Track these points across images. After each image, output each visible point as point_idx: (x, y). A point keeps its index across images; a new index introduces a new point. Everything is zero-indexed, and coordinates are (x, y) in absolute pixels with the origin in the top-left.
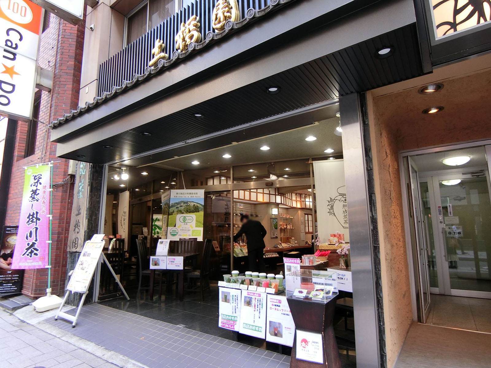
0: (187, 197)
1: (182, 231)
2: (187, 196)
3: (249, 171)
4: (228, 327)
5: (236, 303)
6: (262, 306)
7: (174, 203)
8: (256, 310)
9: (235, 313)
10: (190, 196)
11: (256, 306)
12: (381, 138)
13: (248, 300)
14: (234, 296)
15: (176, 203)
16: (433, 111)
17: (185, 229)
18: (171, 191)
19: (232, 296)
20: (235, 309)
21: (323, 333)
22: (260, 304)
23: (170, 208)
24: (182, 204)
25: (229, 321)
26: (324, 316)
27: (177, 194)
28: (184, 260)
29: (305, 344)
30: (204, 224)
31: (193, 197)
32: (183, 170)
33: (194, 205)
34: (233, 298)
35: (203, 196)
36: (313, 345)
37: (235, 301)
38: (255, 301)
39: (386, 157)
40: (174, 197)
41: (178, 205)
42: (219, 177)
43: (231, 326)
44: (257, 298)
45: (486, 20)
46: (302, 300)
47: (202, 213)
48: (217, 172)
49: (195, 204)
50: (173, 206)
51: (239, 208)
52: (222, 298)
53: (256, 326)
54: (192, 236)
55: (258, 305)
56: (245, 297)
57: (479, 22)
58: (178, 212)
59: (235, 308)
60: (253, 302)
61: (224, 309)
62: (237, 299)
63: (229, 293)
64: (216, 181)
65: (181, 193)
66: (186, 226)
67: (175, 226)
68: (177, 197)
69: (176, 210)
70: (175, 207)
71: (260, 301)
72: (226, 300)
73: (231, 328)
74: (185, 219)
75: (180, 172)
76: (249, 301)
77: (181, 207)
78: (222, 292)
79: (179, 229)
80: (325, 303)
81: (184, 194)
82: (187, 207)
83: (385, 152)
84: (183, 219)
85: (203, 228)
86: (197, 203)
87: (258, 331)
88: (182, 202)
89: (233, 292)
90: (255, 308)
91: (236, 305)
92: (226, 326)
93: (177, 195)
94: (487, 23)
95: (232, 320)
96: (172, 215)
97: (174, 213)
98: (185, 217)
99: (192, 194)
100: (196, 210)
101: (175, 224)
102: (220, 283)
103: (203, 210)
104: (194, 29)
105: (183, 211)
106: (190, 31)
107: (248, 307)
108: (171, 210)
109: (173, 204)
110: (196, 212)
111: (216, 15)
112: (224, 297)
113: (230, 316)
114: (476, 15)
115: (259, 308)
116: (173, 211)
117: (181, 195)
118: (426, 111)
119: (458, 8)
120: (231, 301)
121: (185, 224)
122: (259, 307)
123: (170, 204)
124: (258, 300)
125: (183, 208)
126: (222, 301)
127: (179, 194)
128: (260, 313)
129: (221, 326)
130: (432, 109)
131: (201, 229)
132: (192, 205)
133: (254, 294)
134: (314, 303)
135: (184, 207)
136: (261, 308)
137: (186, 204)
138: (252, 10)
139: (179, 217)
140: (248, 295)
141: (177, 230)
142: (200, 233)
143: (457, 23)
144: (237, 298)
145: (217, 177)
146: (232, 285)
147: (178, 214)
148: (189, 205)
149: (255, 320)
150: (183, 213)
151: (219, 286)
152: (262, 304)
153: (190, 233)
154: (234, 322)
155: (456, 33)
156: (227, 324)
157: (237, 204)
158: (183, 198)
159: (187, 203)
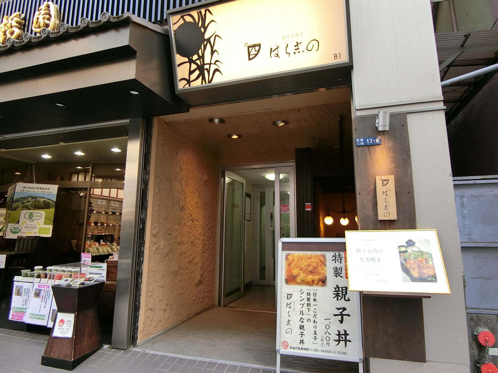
0: (36, 192)
1: (26, 228)
2: (36, 190)
3: (116, 169)
4: (17, 319)
5: (28, 295)
6: (49, 296)
7: (20, 198)
8: (43, 300)
9: (26, 305)
10: (40, 191)
11: (44, 297)
12: (177, 155)
13: (38, 291)
14: (26, 289)
15: (21, 198)
16: (235, 137)
17: (30, 226)
18: (16, 184)
19: (24, 289)
20: (26, 302)
21: (76, 313)
22: (47, 295)
23: (14, 203)
24: (30, 199)
25: (19, 313)
26: (77, 298)
27: (24, 187)
28: (7, 258)
29: (62, 324)
30: (54, 222)
31: (44, 192)
32: (35, 163)
33: (45, 201)
34: (25, 291)
35: (55, 192)
36: (67, 324)
37: (27, 293)
38: (44, 292)
39: (180, 171)
40: (19, 191)
41: (25, 200)
42: (84, 173)
43: (20, 317)
44: (46, 289)
45: (206, 83)
46: (65, 286)
47: (52, 210)
48: (79, 168)
49: (45, 199)
50: (17, 201)
51: (113, 206)
52: (15, 292)
53: (41, 315)
54: (39, 233)
55: (45, 296)
56: (36, 289)
57: (202, 83)
58: (23, 208)
59: (26, 300)
60: (42, 293)
61: (16, 301)
62: (29, 292)
63: (22, 287)
64: (81, 178)
65: (29, 188)
66: (32, 223)
67: (18, 223)
68: (23, 191)
69: (21, 205)
70: (21, 202)
71: (48, 292)
72: (19, 294)
73: (20, 319)
74: (31, 216)
75: (32, 164)
76: (39, 293)
77: (28, 203)
78: (16, 286)
79: (23, 227)
80: (78, 288)
81: (33, 188)
82: (36, 203)
83: (179, 167)
84: (29, 215)
85: (52, 226)
86: (49, 199)
87: (42, 319)
88: (29, 197)
89: (26, 286)
90: (42, 299)
91: (27, 297)
92: (16, 318)
93: (24, 189)
94: (206, 85)
95: (21, 312)
96: (16, 210)
97: (18, 209)
98: (31, 213)
99: (43, 189)
100: (46, 206)
101: (18, 221)
102: (16, 278)
103: (54, 207)
104: (16, 25)
105: (30, 207)
106: (12, 27)
107: (37, 299)
108: (14, 205)
109: (18, 199)
110: (47, 208)
111: (38, 19)
112: (17, 291)
113: (19, 308)
114: (201, 78)
115: (46, 299)
116: (17, 206)
117: (29, 190)
118: (230, 136)
119: (191, 70)
120: (23, 294)
121: (30, 221)
122: (46, 297)
123: (14, 198)
124: (46, 292)
125: (31, 204)
126: (15, 295)
127: (27, 188)
128: (46, 303)
129: (12, 319)
130: (233, 135)
131: (51, 227)
132: (42, 201)
133: (44, 286)
134: (73, 289)
135: (32, 202)
136: (48, 299)
137: (35, 200)
138: (85, 19)
139: (24, 213)
140: (39, 287)
141: (20, 227)
142: (49, 230)
143: (191, 80)
144: (29, 290)
145: (83, 173)
146: (26, 279)
147: (23, 210)
148: (39, 201)
149: (41, 309)
150: (30, 209)
151: (14, 281)
152: (49, 295)
153: (37, 230)
154: (23, 314)
155: (190, 88)
156: (17, 316)
157: (111, 203)
158: (32, 192)
159: (36, 198)
